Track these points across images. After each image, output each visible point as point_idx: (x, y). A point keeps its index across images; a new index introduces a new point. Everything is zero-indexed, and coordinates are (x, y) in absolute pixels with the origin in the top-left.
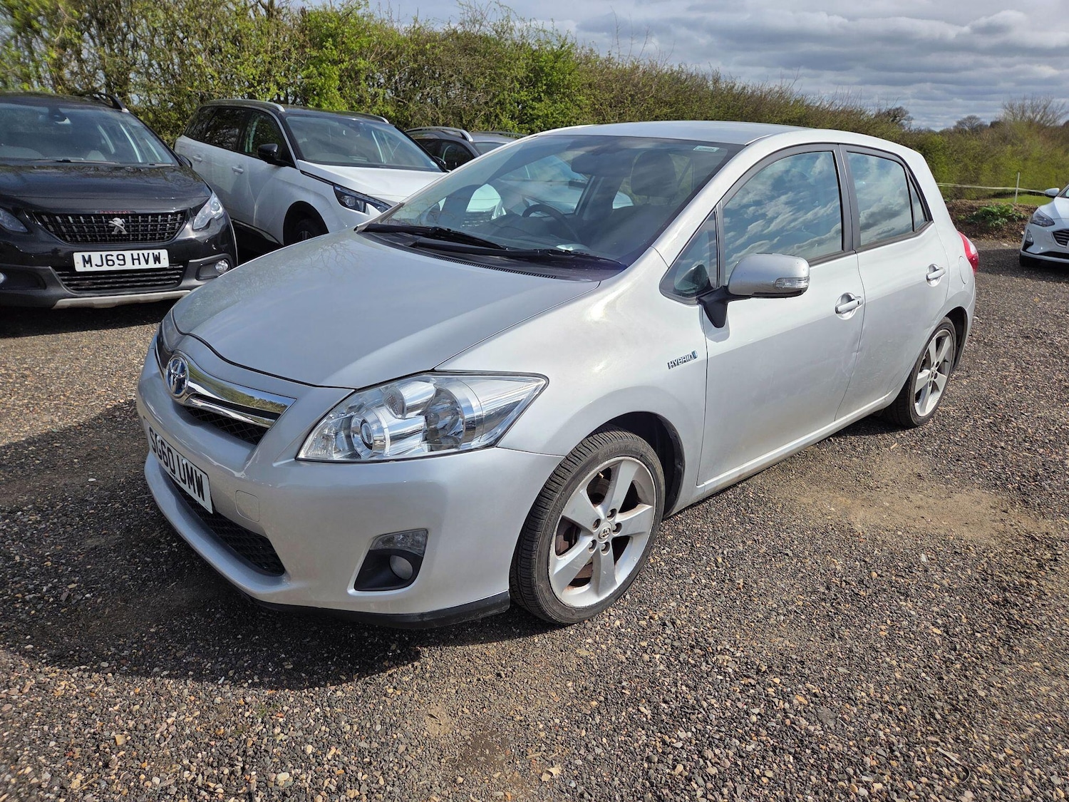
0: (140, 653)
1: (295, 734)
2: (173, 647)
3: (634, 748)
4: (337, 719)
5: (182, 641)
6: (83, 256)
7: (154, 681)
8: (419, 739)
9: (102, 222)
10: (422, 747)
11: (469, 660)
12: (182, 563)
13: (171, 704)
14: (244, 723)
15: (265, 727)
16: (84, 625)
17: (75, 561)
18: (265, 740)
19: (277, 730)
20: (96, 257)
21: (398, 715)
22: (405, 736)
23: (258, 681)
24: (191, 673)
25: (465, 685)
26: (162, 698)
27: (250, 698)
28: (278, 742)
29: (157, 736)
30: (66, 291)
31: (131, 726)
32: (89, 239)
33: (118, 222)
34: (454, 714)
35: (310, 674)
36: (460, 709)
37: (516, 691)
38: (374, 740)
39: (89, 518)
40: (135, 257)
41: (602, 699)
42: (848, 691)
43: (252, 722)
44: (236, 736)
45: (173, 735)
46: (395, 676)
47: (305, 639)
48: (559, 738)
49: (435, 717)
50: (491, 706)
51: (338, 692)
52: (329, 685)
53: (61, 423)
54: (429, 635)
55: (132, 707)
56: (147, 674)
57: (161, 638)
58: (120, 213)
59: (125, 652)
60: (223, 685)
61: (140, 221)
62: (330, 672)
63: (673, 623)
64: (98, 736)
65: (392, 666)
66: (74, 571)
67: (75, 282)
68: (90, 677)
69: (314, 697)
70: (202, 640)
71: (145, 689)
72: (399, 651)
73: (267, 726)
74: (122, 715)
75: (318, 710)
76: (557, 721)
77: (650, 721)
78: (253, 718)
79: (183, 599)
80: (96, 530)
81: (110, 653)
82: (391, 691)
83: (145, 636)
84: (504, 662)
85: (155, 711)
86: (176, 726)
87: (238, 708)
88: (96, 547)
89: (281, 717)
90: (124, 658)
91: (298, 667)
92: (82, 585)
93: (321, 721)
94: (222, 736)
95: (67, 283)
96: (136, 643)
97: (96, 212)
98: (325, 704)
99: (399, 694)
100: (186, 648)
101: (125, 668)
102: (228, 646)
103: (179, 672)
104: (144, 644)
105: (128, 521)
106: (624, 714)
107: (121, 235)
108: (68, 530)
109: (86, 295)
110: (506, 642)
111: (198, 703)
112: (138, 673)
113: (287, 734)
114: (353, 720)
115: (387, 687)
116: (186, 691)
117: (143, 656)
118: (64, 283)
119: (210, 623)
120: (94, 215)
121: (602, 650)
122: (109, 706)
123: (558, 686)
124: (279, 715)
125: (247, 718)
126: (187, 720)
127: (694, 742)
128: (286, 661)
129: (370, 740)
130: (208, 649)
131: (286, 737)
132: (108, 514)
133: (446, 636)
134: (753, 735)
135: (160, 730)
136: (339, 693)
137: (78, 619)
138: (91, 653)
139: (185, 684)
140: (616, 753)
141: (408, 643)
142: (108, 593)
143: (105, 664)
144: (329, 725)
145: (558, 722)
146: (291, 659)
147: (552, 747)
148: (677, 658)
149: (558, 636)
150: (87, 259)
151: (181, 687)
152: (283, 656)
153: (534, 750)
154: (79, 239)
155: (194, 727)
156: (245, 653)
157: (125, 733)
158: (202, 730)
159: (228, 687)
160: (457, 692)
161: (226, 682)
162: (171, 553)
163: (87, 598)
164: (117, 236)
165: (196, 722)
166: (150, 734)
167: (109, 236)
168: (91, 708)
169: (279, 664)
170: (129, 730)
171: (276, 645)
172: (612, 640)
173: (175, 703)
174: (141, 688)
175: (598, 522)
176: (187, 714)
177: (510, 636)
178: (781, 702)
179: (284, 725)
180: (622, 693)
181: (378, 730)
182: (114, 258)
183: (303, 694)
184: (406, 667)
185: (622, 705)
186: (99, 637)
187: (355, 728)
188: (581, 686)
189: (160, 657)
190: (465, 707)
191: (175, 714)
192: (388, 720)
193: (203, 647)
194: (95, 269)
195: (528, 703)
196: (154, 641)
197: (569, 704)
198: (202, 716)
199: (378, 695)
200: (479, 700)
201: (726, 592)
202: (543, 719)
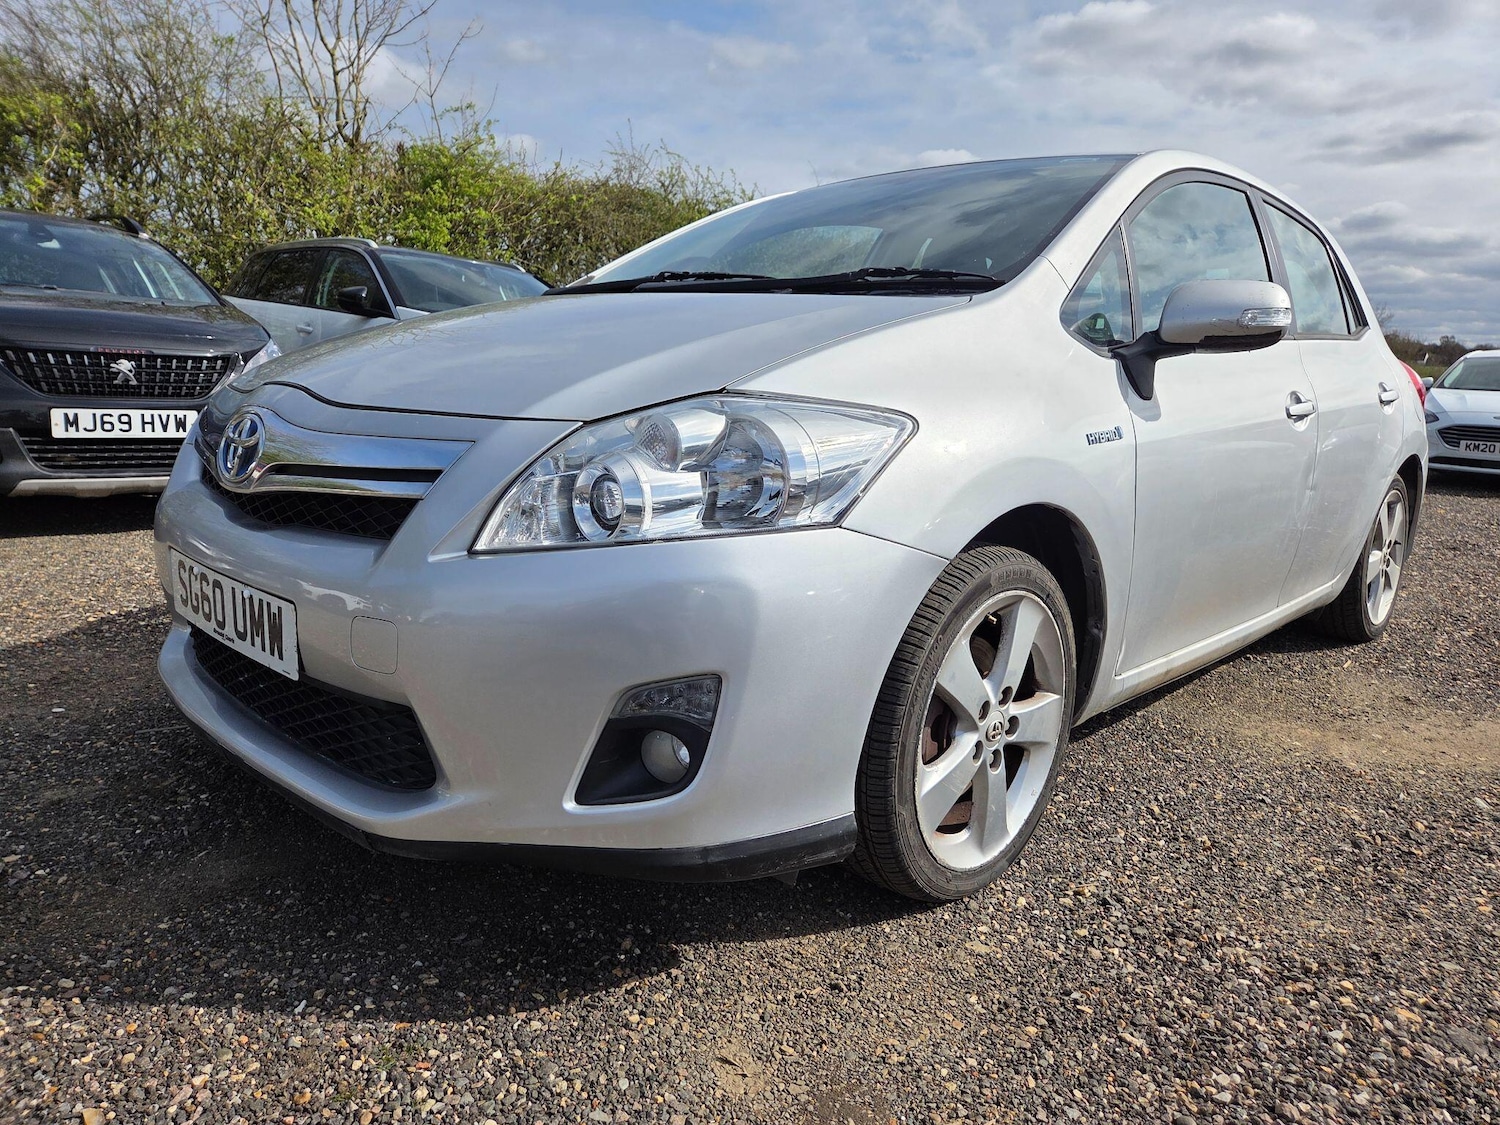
0: (139, 963)
1: (457, 1100)
2: (203, 953)
3: (1141, 1105)
4: (538, 1071)
5: (221, 943)
6: (66, 415)
7: (166, 1011)
8: (708, 1103)
9: (99, 364)
10: (718, 1118)
11: (772, 965)
12: (217, 823)
13: (200, 1051)
14: (351, 1081)
15: (395, 1087)
16: (29, 919)
17: (19, 821)
18: (398, 1112)
19: (422, 1092)
20: (85, 416)
21: (658, 1061)
22: (680, 1099)
23: (373, 1006)
24: (238, 996)
25: (774, 1006)
26: (183, 1041)
27: (360, 1037)
28: (424, 1115)
29: (172, 1110)
30: (32, 466)
31: (116, 1092)
32: (77, 389)
33: (125, 365)
34: (767, 1057)
35: (475, 994)
36: (777, 1048)
37: (875, 1013)
38: (620, 1107)
39: (49, 761)
40: (148, 419)
41: (1043, 1021)
42: (1480, 1000)
43: (368, 1080)
44: (337, 1106)
45: (206, 1106)
46: (639, 992)
47: (455, 936)
48: (986, 1091)
49: (731, 1063)
50: (836, 1040)
51: (532, 1023)
52: (513, 1010)
53: (9, 639)
54: (688, 925)
55: (120, 1057)
56: (152, 999)
57: (180, 939)
58: (129, 352)
59: (109, 962)
60: (303, 1016)
61: (159, 367)
62: (512, 989)
63: (1120, 901)
64: (45, 1112)
65: (630, 976)
66: (17, 836)
67: (50, 455)
68: (35, 1005)
69: (488, 1032)
70: (259, 941)
71: (148, 1025)
72: (638, 951)
73: (400, 1086)
74: (99, 1072)
75: (498, 1055)
76: (972, 1062)
77: (1150, 1058)
78: (369, 1072)
79: (220, 877)
80: (61, 778)
81: (78, 964)
82: (635, 1018)
83: (148, 936)
84: (838, 966)
85: (168, 1063)
86: (212, 1090)
87: (337, 1054)
88: (60, 801)
89: (427, 1069)
90: (106, 972)
91: (448, 982)
92: (31, 857)
93: (508, 1074)
94: (308, 1106)
95: (36, 455)
96: (131, 946)
97: (92, 349)
98: (510, 1044)
99: (653, 1023)
100: (229, 955)
101: (107, 989)
102: (311, 951)
103: (217, 996)
104: (146, 948)
105: (118, 765)
106: (1095, 1046)
107: (128, 386)
108: (9, 778)
109: (65, 474)
110: (833, 934)
111: (256, 1047)
112: (133, 998)
113: (441, 1101)
114: (572, 1072)
115: (627, 1012)
116: (230, 1027)
117: (144, 969)
118: (31, 455)
119: (274, 914)
120: (89, 354)
121: (1012, 944)
122: (72, 1056)
123: (953, 1003)
124: (421, 1065)
125: (356, 1073)
126: (234, 1078)
127: (1252, 1091)
128: (425, 972)
129: (610, 1106)
130: (270, 955)
131: (440, 1105)
132: (85, 755)
133: (719, 925)
134: (1354, 1076)
135: (178, 1099)
136: (536, 1024)
137: (19, 909)
138: (40, 963)
139: (230, 1015)
140: (1110, 1116)
141: (653, 938)
142: (79, 869)
143: (68, 983)
144: (523, 1082)
145: (975, 1064)
146: (433, 970)
147: (981, 1110)
148: (1152, 953)
149: (924, 922)
150: (71, 419)
151: (220, 1020)
152: (419, 963)
153: (945, 1115)
154: (62, 389)
155: (248, 1092)
156: (344, 962)
157: (102, 1104)
158: (265, 1097)
159: (314, 1018)
160: (762, 1018)
161: (310, 1010)
162: (197, 808)
163: (38, 877)
164: (121, 386)
165: (253, 1082)
166: (157, 1106)
167: (109, 386)
168: (33, 1060)
169: (413, 976)
170: (112, 1100)
171: (402, 947)
172: (1023, 928)
173: (209, 1049)
174: (138, 1022)
175: (985, 708)
176: (234, 1068)
177: (838, 924)
178: (1376, 1020)
179: (434, 1084)
180: (1078, 1011)
181: (624, 1088)
182: (114, 420)
183: (466, 1028)
184: (655, 978)
185: (1086, 1032)
186: (57, 939)
187: (578, 1085)
188: (996, 1002)
189: (178, 969)
190: (785, 1043)
191: (208, 1068)
192: (640, 1070)
193: (262, 952)
194: (82, 435)
195: (906, 1034)
196: (166, 944)
197: (984, 1032)
198: (264, 1073)
199: (611, 1026)
200: (809, 1031)
201: (1188, 855)
202: (943, 1059)
